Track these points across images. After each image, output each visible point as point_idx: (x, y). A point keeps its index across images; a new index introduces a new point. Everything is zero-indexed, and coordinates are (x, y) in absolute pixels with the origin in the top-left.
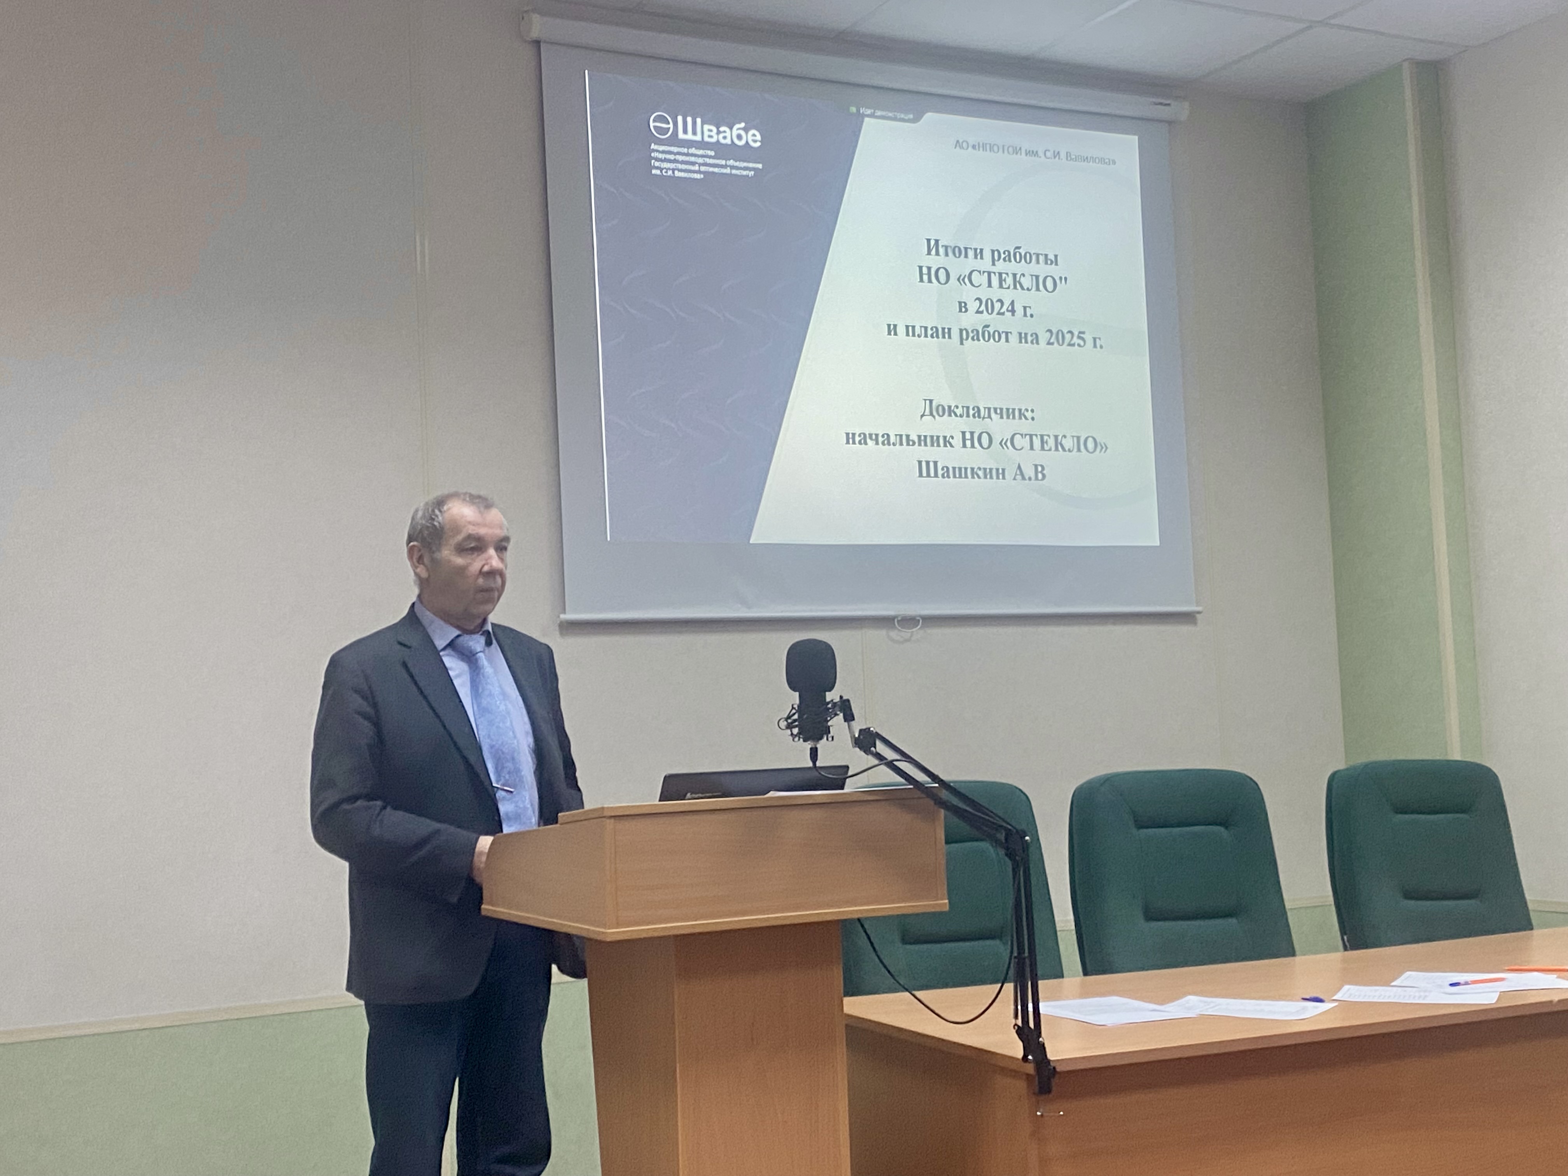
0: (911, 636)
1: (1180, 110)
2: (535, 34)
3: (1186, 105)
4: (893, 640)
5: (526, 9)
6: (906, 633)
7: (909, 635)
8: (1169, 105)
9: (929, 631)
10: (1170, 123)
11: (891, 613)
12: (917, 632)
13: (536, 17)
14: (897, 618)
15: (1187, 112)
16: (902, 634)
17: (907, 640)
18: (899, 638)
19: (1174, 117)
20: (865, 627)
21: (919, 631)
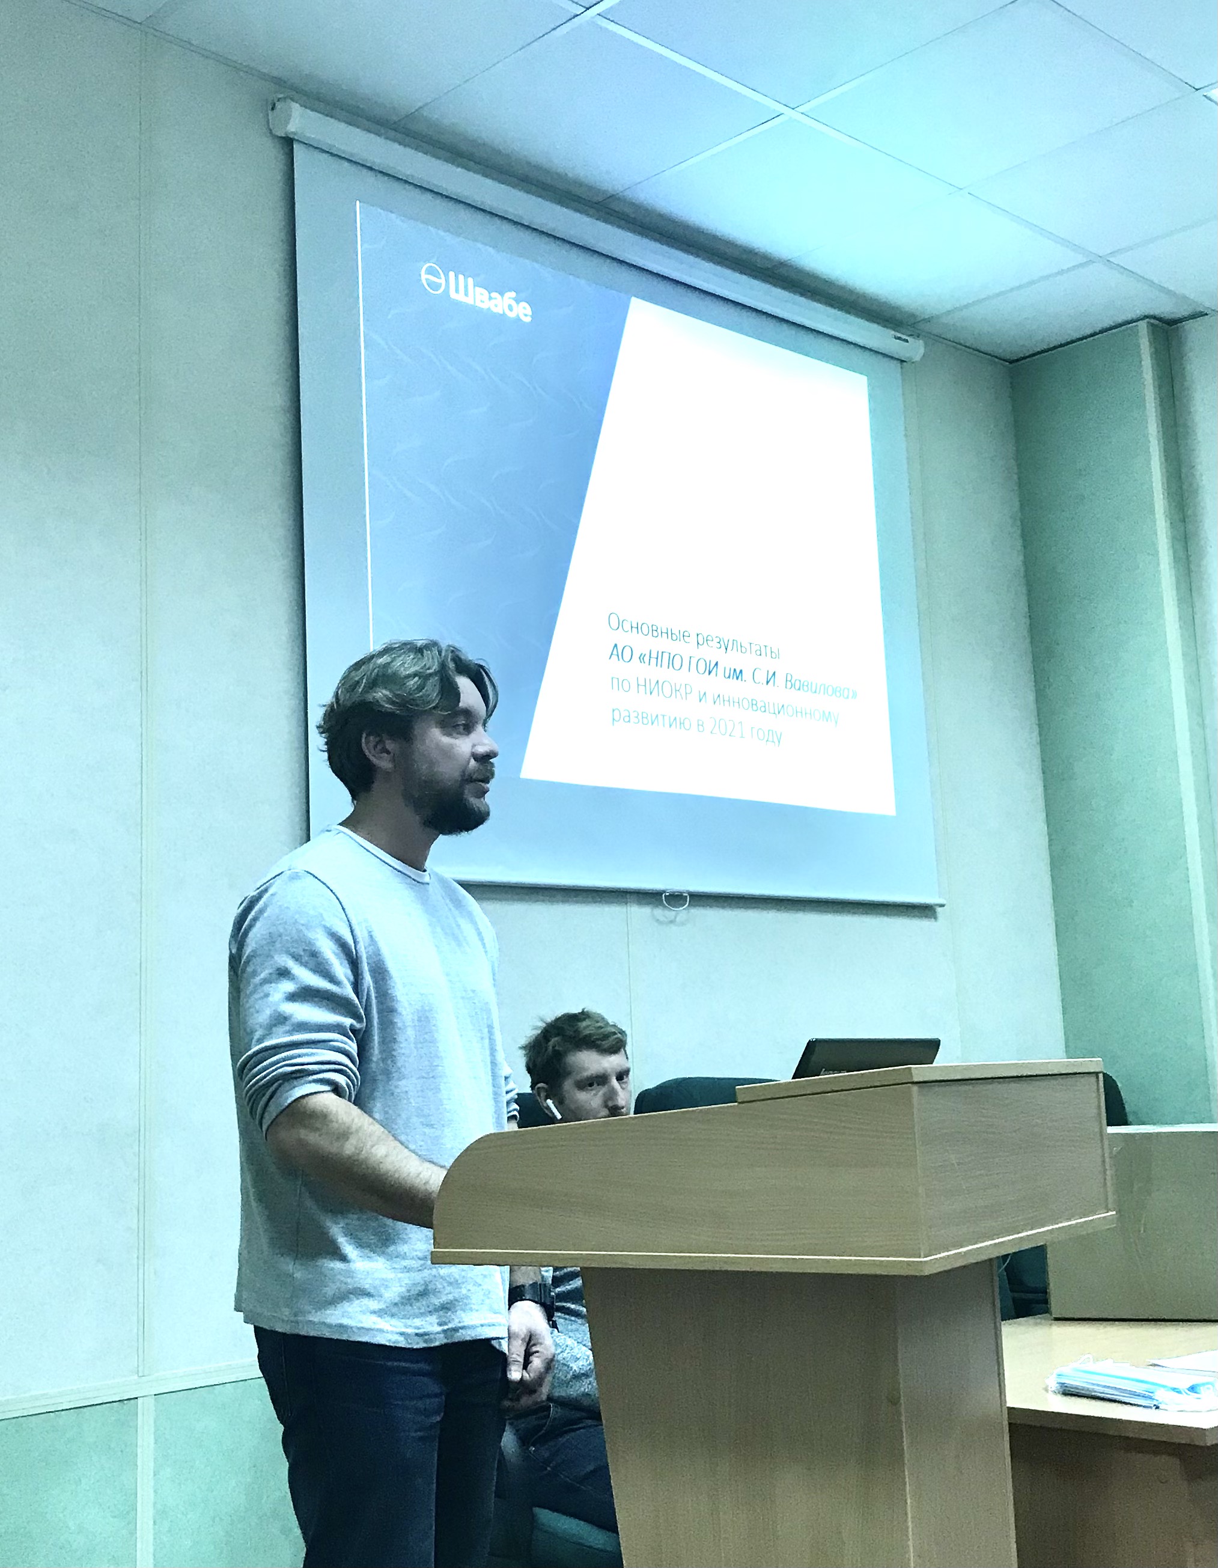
0: (678, 915)
1: (915, 349)
4: (658, 920)
6: (673, 913)
7: (675, 915)
8: (906, 341)
9: (694, 911)
11: (659, 887)
13: (296, 109)
14: (664, 892)
15: (922, 351)
16: (667, 913)
17: (671, 922)
18: (664, 919)
19: (909, 356)
20: (630, 903)
21: (686, 912)
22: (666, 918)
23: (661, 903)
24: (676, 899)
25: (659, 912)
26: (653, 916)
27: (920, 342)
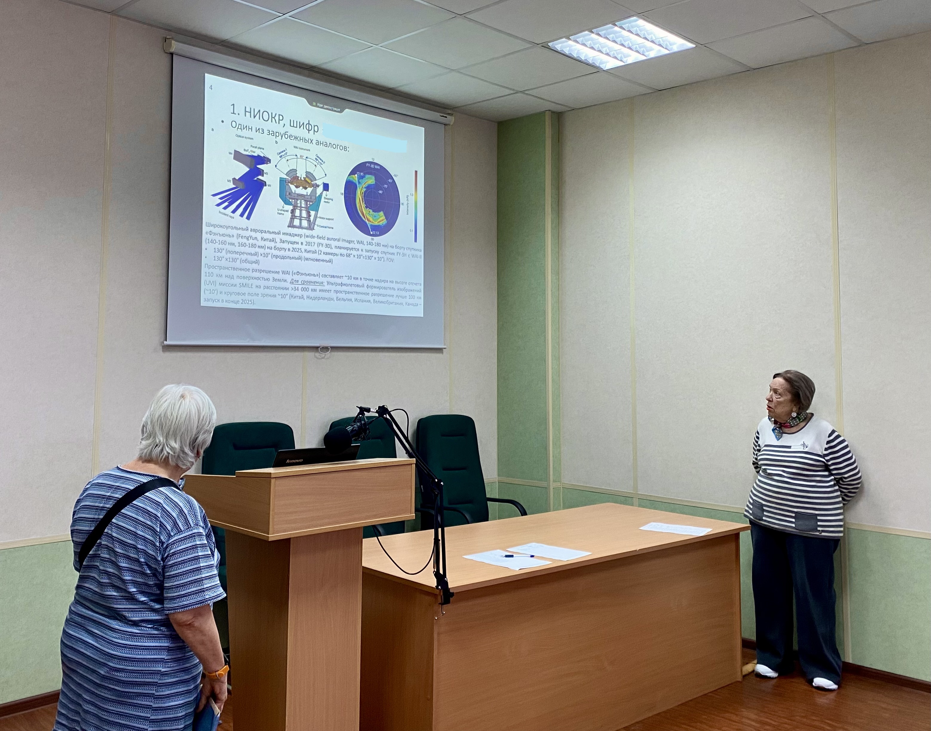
0: (325, 356)
1: (450, 120)
2: (170, 49)
6: (323, 354)
8: (446, 117)
9: (333, 353)
10: (445, 124)
11: (317, 345)
13: (173, 42)
14: (320, 347)
15: (453, 119)
16: (321, 355)
17: (323, 358)
18: (319, 357)
19: (448, 123)
20: (305, 351)
21: (329, 354)
22: (320, 356)
23: (317, 351)
24: (325, 349)
25: (317, 354)
26: (315, 354)
27: (452, 117)
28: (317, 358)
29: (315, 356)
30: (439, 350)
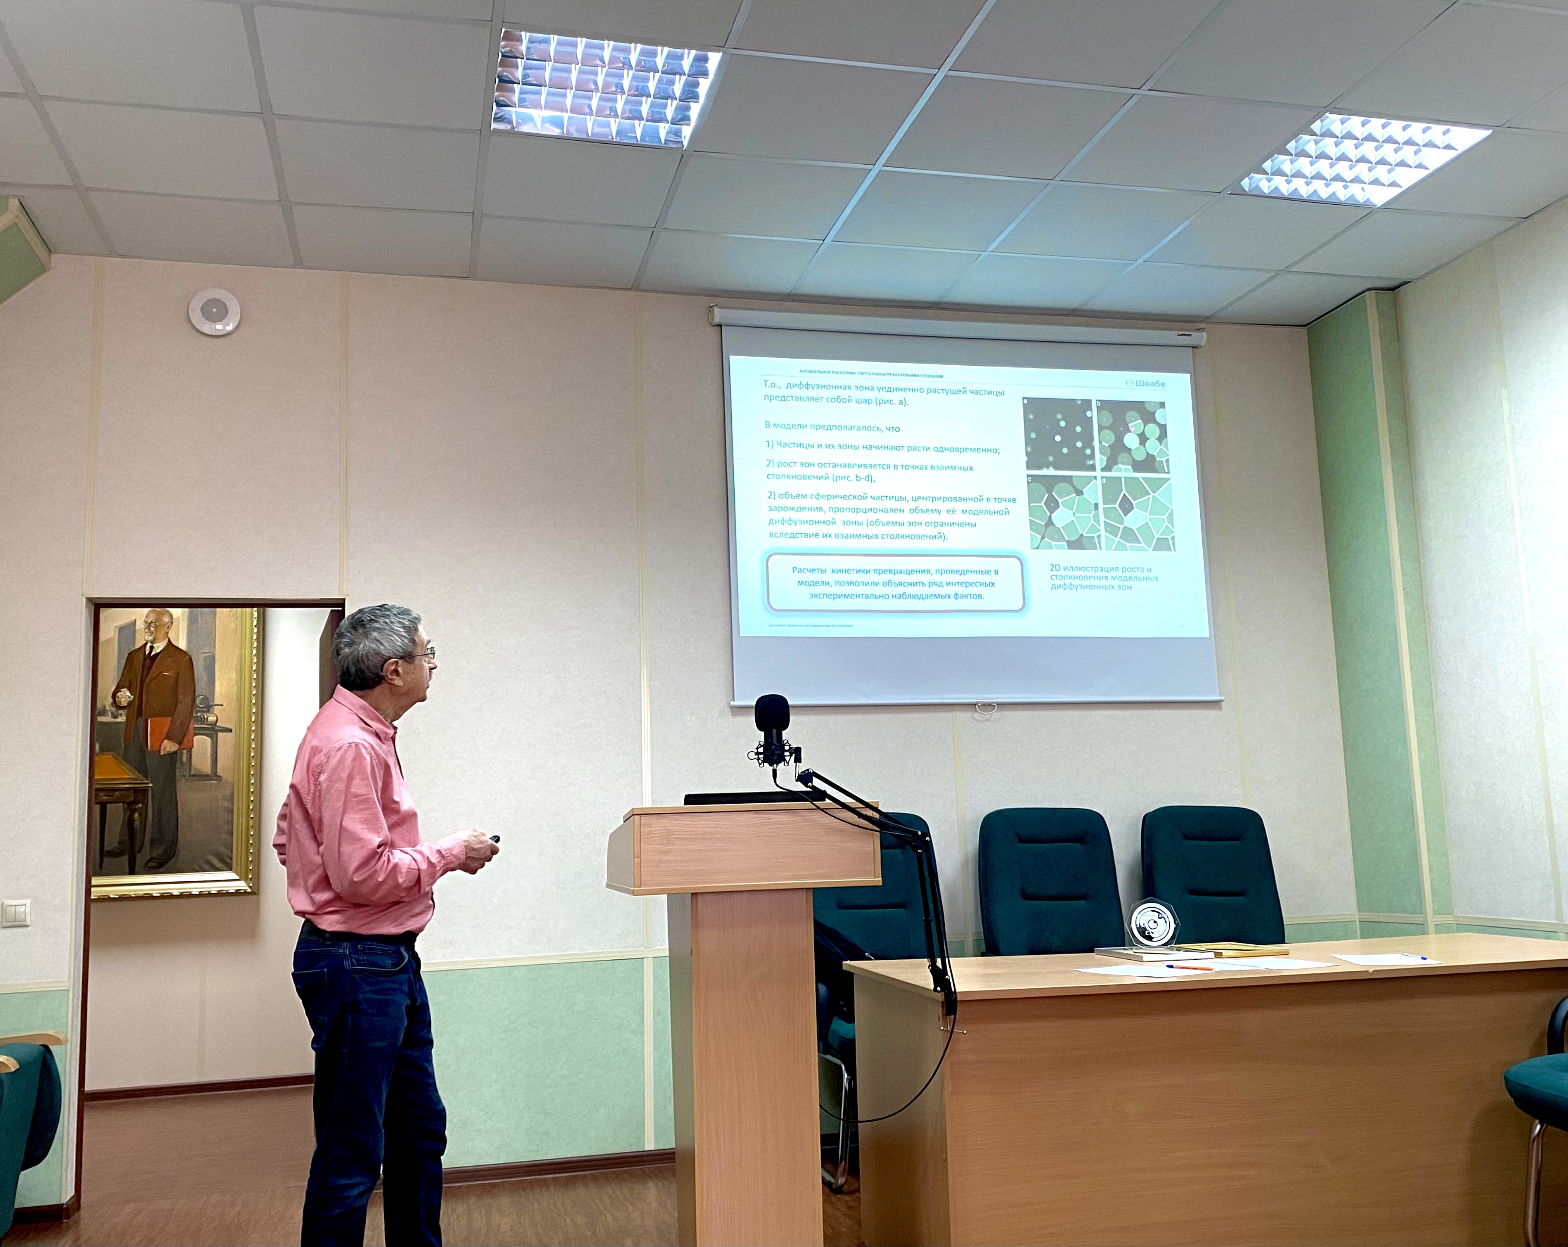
0: (991, 717)
1: (1200, 338)
2: (717, 320)
3: (1204, 334)
4: (975, 720)
5: (711, 305)
6: (987, 714)
7: (988, 716)
8: (1191, 335)
9: (1005, 713)
10: (1193, 347)
11: (973, 700)
12: (996, 714)
13: (716, 310)
14: (977, 704)
15: (1205, 337)
16: (983, 715)
17: (986, 720)
18: (982, 719)
19: (1195, 344)
20: (955, 711)
21: (996, 713)
22: (981, 717)
23: (976, 710)
24: (988, 706)
25: (976, 715)
26: (972, 716)
27: (1203, 333)
28: (978, 721)
29: (973, 718)
30: (1215, 704)
